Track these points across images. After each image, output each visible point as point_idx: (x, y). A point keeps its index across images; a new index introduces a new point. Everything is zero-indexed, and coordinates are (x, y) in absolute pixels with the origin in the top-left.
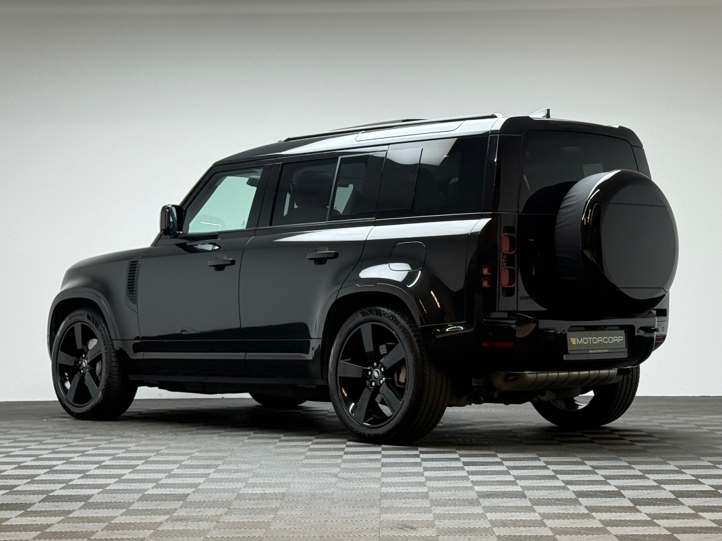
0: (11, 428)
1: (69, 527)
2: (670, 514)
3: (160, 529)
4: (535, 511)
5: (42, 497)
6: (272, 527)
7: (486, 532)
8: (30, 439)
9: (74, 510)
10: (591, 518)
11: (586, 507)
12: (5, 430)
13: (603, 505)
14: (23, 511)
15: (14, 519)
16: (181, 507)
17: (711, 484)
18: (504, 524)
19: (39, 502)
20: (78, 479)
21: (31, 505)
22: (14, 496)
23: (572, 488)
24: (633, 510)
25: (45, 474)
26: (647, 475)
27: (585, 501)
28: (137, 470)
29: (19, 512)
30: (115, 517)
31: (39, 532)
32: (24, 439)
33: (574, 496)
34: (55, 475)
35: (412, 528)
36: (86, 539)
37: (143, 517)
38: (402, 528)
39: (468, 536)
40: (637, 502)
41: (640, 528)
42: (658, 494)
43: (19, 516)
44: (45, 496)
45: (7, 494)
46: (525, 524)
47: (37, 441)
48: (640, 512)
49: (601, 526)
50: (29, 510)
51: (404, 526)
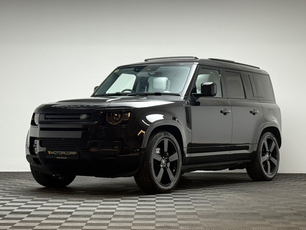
9: (24, 218)
20: (24, 205)
25: (9, 203)
28: (49, 202)
34: (13, 203)
36: (32, 229)
47: (2, 189)
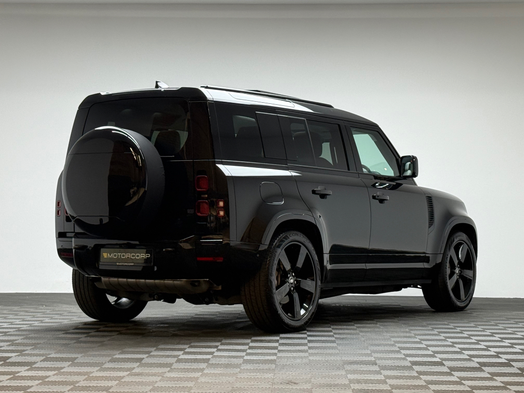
0: (20, 311)
1: (61, 378)
2: (474, 377)
3: (123, 380)
4: (381, 374)
5: (42, 358)
6: (199, 381)
7: (345, 387)
8: (33, 319)
10: (419, 379)
11: (417, 372)
12: (16, 313)
13: (429, 371)
14: (29, 367)
15: (23, 372)
16: (138, 367)
17: (506, 358)
18: (359, 382)
19: (41, 361)
21: (35, 363)
22: (24, 357)
23: (409, 359)
24: (450, 374)
26: (463, 352)
27: (417, 368)
29: (27, 368)
30: (92, 373)
31: (41, 381)
32: (30, 319)
33: (409, 364)
35: (295, 383)
37: (112, 372)
38: (288, 383)
39: (333, 389)
40: (453, 369)
41: (451, 386)
42: (468, 364)
43: (27, 370)
44: (44, 357)
45: (18, 356)
46: (372, 382)
48: (454, 376)
49: (425, 384)
50: (33, 366)
51: (290, 382)
